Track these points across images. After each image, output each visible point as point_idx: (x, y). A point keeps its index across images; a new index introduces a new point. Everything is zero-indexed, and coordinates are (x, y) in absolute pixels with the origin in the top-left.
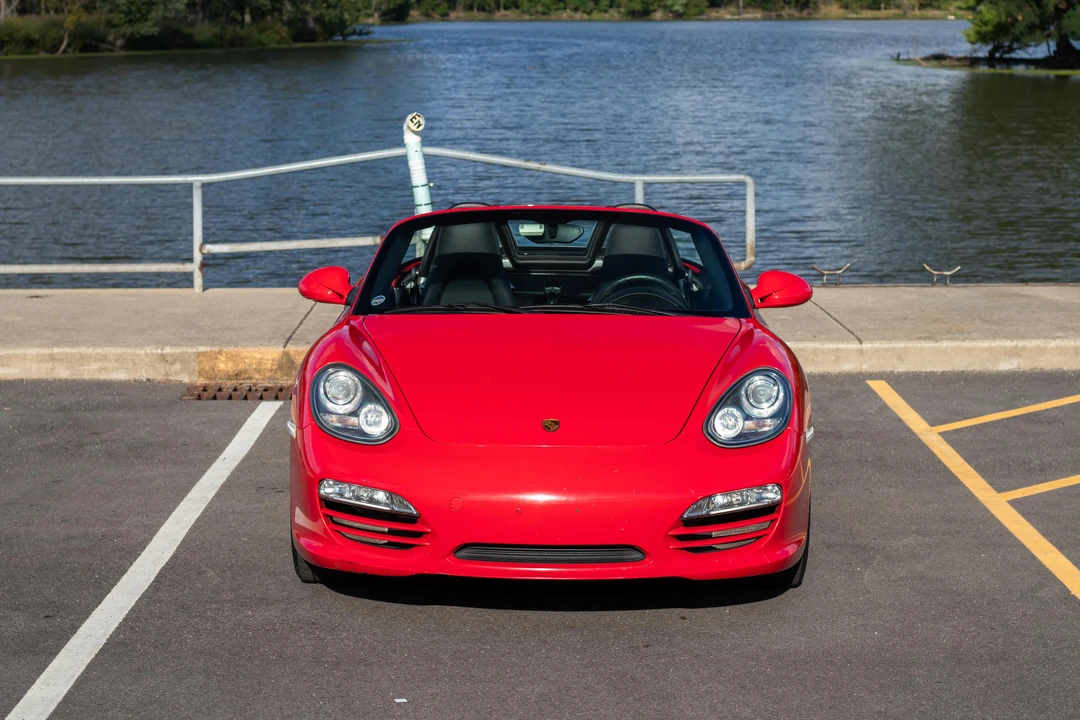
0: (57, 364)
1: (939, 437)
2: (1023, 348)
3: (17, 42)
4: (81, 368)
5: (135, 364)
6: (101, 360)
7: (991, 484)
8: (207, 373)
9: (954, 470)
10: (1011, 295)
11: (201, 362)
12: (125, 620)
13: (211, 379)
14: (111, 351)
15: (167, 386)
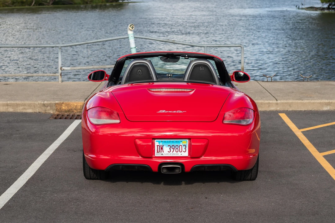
0: (9, 107)
1: (301, 133)
2: (332, 103)
3: (19, 2)
4: (17, 108)
5: (35, 107)
6: (23, 106)
7: (318, 150)
8: (58, 110)
9: (305, 145)
10: (329, 85)
11: (57, 106)
12: (12, 198)
13: (60, 112)
14: (27, 102)
15: (45, 114)
